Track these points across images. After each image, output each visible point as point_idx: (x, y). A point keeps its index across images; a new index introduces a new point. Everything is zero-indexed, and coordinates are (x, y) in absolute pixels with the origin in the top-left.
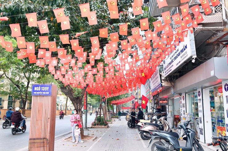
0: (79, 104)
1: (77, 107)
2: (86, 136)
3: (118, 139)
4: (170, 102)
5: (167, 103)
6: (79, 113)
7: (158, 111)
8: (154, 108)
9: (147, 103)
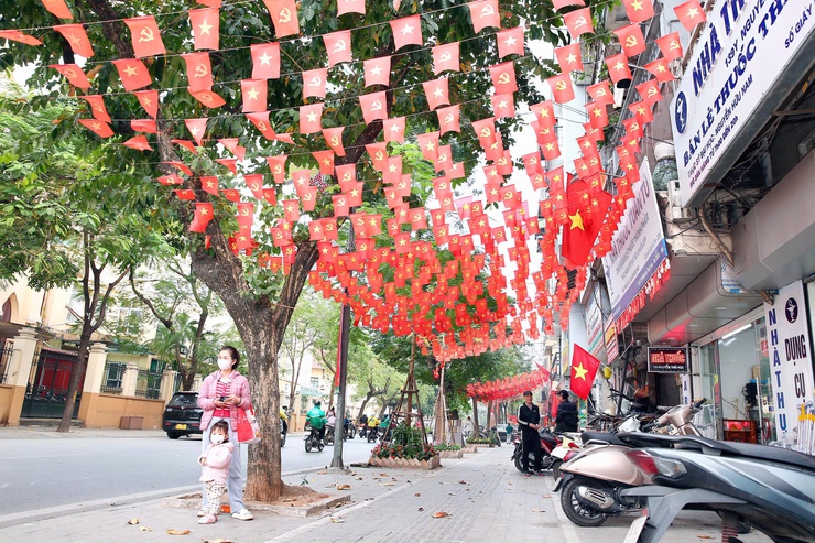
0: (269, 333)
1: (258, 344)
2: (296, 487)
3: (444, 515)
4: (698, 360)
5: (684, 364)
6: (262, 373)
7: (637, 405)
8: (622, 396)
9: (591, 375)
